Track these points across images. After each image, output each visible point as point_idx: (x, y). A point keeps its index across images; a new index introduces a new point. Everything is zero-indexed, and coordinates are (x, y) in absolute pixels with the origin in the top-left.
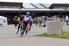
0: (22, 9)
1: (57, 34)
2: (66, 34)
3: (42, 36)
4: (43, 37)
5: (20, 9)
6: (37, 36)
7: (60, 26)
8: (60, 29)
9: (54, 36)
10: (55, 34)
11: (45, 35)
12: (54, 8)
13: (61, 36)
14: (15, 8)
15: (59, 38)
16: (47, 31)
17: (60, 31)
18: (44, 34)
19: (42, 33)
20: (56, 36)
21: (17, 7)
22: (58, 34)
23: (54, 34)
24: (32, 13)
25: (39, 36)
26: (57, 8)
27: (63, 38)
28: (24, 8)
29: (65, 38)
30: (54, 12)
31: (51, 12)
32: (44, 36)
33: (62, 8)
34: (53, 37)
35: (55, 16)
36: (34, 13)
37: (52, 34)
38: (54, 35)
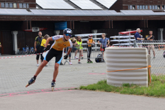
0: (35, 12)
1: (135, 83)
2: (161, 85)
3: (93, 89)
4: (98, 93)
5: (29, 10)
6: (81, 89)
7: (145, 62)
8: (145, 71)
9: (128, 88)
10: (130, 83)
11: (103, 87)
12: (127, 8)
13: (147, 88)
14: (13, 8)
15: (142, 94)
16: (107, 76)
17: (145, 75)
18: (100, 83)
19: (94, 81)
20: (135, 90)
21: (20, 5)
22: (140, 85)
23: (126, 83)
24: (63, 22)
25: (86, 89)
26: (136, 9)
27: (152, 95)
28: (41, 8)
29: (159, 96)
30: (126, 19)
31: (118, 19)
32: (100, 89)
33: (149, 9)
34: (124, 93)
35: (130, 31)
36: (68, 22)
37: (121, 82)
38: (127, 85)
